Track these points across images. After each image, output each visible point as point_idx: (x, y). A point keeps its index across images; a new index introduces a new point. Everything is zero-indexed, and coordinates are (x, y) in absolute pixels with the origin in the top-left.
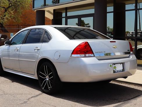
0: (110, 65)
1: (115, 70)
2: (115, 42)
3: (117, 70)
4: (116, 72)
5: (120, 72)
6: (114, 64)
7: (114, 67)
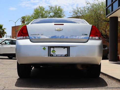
0: (43, 47)
1: (52, 54)
3: (56, 54)
4: (54, 56)
5: (60, 56)
6: (53, 47)
7: (53, 51)
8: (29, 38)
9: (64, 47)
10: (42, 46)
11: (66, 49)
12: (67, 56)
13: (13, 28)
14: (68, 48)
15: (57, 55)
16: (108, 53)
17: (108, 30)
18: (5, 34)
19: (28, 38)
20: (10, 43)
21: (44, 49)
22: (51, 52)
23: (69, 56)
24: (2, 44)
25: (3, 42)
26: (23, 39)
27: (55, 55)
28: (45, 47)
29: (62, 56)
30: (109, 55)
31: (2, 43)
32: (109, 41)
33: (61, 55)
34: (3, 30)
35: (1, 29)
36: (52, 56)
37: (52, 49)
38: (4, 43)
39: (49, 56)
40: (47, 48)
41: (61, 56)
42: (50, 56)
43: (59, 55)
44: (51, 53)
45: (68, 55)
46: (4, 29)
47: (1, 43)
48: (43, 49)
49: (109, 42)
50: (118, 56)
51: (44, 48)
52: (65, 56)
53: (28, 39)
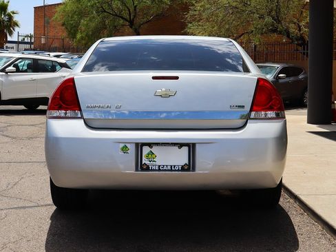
0: (122, 145)
1: (147, 162)
2: (177, 78)
3: (158, 163)
4: (152, 170)
5: (169, 170)
6: (150, 145)
7: (148, 154)
8: (82, 117)
9: (181, 145)
10: (118, 142)
11: (185, 149)
12: (188, 170)
13: (38, 10)
14: (191, 147)
15: (159, 166)
16: (305, 89)
17: (307, 23)
18: (16, 28)
19: (80, 116)
20: (29, 65)
21: (125, 149)
22: (144, 158)
23: (194, 169)
24: (7, 73)
25: (9, 65)
26: (66, 118)
27: (154, 168)
28: (127, 145)
29: (175, 170)
30: (307, 95)
31: (7, 69)
32: (307, 53)
33: (171, 166)
34: (9, 15)
35: (4, 14)
36: (148, 169)
37: (146, 150)
38: (11, 68)
39: (137, 170)
40: (132, 149)
41: (171, 170)
42: (142, 170)
43: (165, 168)
44: (145, 161)
45: (190, 166)
46: (14, 13)
47: (3, 70)
48: (122, 149)
49: (307, 56)
50: (333, 107)
51: (123, 147)
52: (183, 169)
53: (79, 118)
